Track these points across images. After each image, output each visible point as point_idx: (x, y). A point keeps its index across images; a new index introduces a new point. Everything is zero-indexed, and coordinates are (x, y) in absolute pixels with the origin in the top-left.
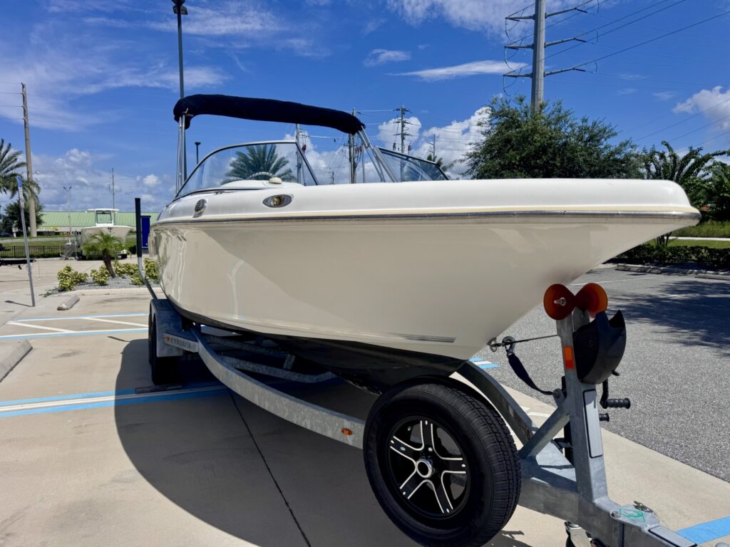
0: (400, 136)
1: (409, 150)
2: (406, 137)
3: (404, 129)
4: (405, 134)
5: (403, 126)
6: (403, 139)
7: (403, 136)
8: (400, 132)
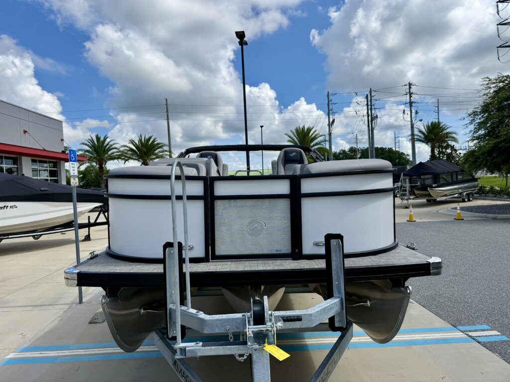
0: (408, 104)
1: (416, 114)
2: (413, 104)
3: (412, 98)
4: (412, 103)
5: (410, 97)
6: (411, 106)
7: (411, 103)
8: (408, 101)
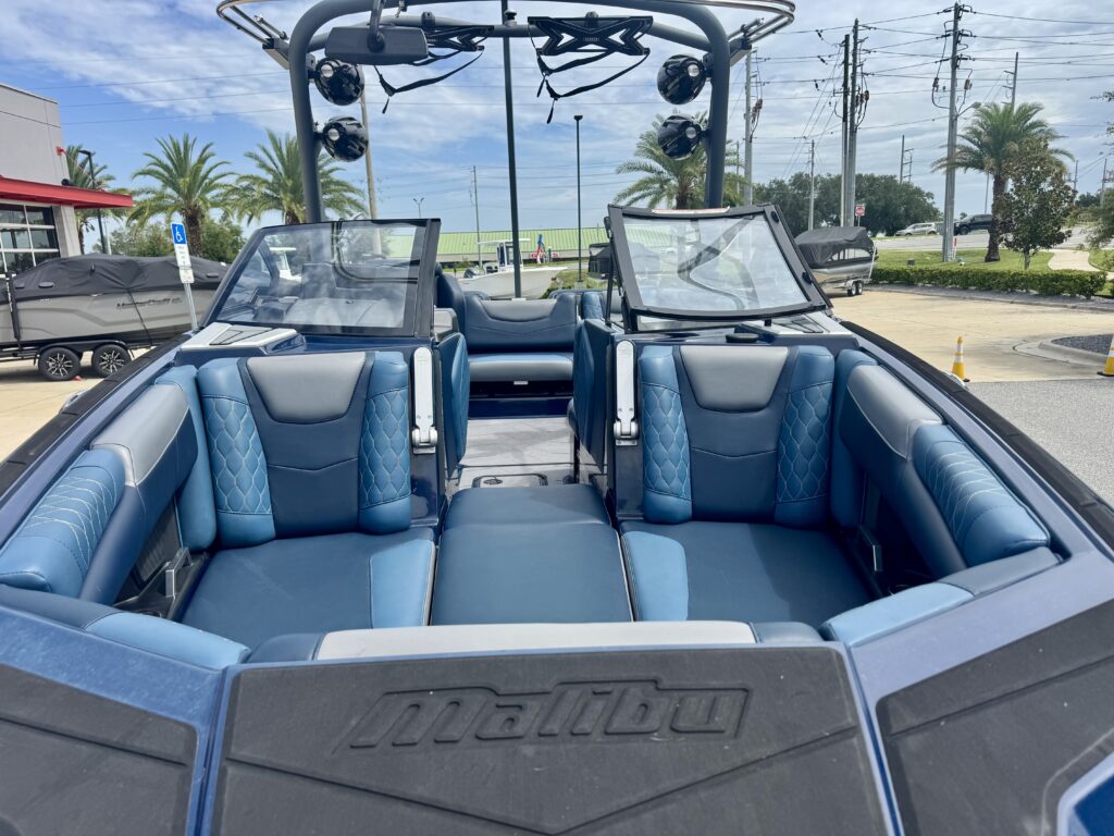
0: (949, 63)
2: (962, 64)
4: (959, 58)
5: (956, 42)
6: (955, 66)
7: (955, 61)
8: (949, 54)
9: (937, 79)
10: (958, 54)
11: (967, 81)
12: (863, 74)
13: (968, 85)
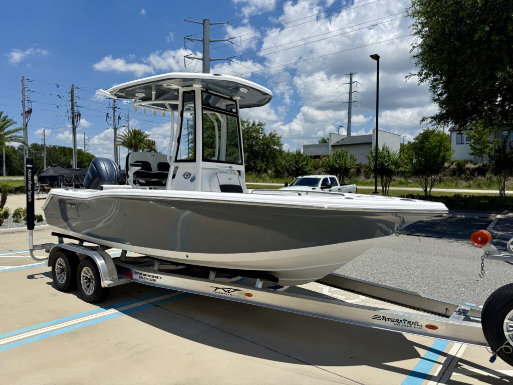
0: (112, 108)
2: (117, 110)
3: (115, 103)
6: (114, 110)
9: (108, 114)
10: (115, 106)
11: (119, 117)
12: (77, 106)
13: (119, 118)
